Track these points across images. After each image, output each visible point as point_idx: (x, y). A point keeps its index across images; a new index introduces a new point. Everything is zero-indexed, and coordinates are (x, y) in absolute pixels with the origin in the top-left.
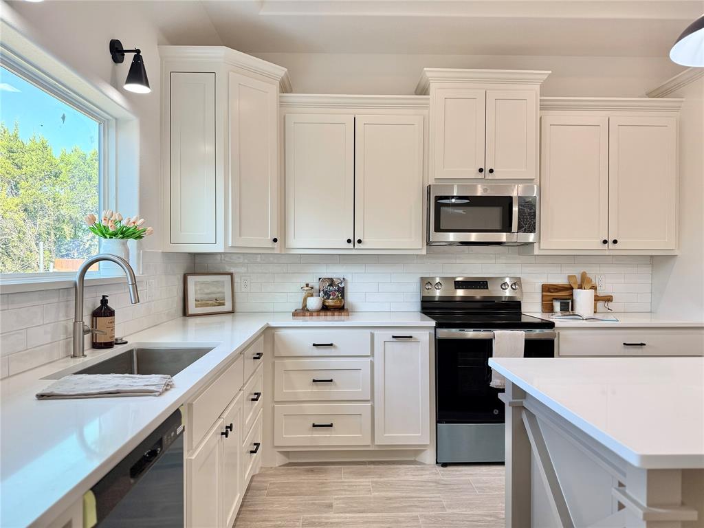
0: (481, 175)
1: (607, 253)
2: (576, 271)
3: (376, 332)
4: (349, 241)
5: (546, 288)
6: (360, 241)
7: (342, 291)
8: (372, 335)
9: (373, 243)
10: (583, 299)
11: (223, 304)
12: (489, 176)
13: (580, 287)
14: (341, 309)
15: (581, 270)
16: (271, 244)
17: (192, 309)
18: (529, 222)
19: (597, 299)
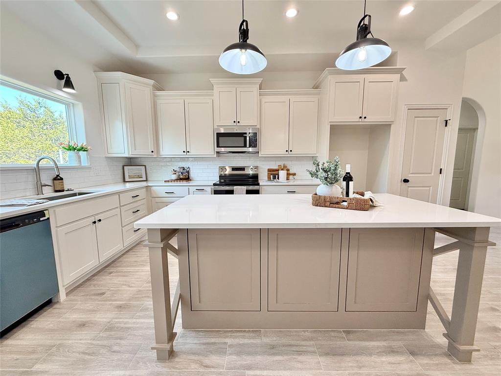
0: (235, 124)
1: (289, 155)
2: (282, 163)
3: (190, 188)
4: (184, 152)
5: (269, 170)
6: (188, 152)
7: (188, 172)
8: (189, 188)
9: (194, 152)
10: (282, 174)
11: (142, 178)
12: (238, 124)
13: (282, 170)
14: (188, 179)
15: (284, 163)
16: (151, 153)
17: (127, 179)
18: (254, 143)
19: (288, 174)
